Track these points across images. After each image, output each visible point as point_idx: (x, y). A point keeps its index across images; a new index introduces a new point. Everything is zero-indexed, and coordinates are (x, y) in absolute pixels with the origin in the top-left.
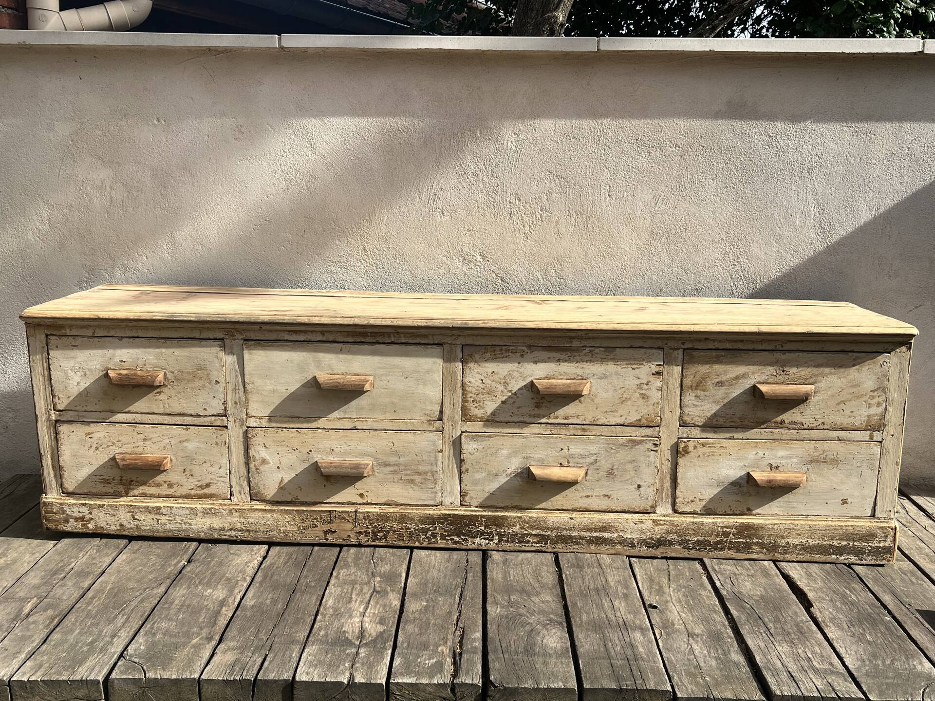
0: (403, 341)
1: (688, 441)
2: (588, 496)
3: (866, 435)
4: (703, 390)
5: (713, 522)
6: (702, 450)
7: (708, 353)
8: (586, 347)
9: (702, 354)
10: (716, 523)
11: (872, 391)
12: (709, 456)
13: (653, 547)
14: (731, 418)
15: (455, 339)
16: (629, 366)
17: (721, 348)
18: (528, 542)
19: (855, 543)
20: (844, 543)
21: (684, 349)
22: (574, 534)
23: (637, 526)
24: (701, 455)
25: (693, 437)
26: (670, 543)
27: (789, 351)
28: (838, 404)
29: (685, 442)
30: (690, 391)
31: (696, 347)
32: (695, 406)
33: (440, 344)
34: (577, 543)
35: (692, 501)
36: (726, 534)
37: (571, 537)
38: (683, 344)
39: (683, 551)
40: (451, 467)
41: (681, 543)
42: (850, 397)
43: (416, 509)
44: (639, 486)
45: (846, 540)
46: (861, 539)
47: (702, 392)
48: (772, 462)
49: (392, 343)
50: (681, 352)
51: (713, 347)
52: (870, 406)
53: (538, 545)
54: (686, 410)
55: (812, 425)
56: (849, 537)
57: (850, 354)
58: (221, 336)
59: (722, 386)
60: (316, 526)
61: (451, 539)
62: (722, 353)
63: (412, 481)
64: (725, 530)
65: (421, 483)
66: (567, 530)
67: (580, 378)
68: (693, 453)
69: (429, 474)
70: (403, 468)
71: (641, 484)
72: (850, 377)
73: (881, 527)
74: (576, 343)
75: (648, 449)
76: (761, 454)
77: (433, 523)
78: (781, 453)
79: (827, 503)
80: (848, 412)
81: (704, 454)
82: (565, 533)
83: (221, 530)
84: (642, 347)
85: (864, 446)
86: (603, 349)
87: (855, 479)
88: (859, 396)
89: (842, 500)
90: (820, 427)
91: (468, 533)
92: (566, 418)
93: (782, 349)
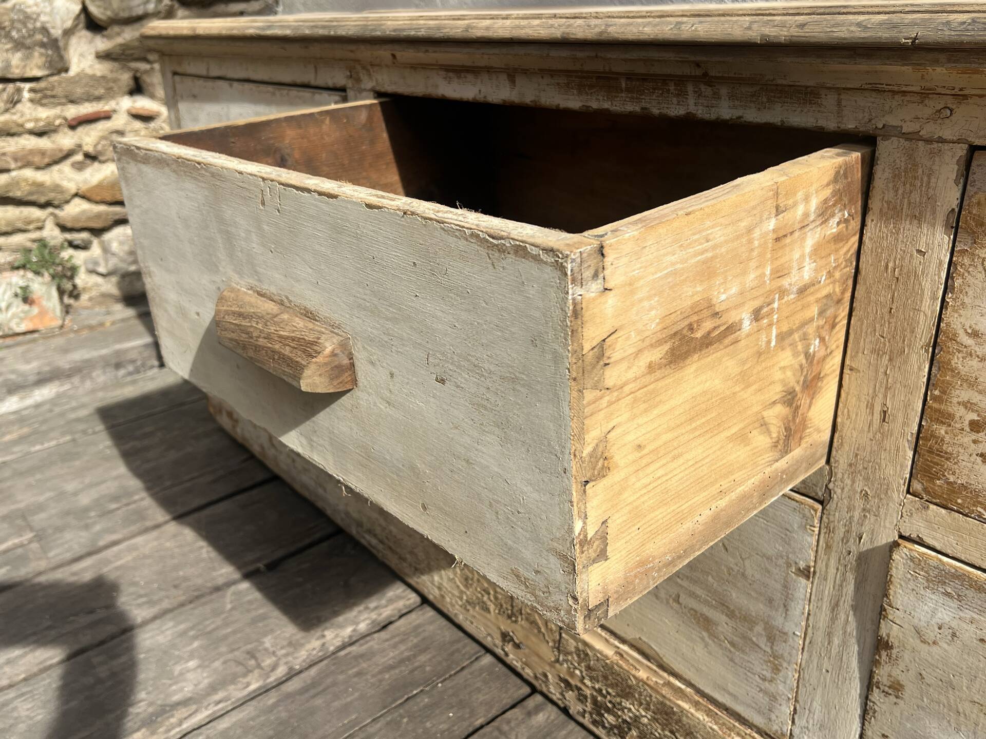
15: (937, 116)
40: (836, 641)
43: (709, 713)
60: (488, 610)
63: (706, 623)
65: (732, 644)
69: (759, 628)
83: (360, 524)
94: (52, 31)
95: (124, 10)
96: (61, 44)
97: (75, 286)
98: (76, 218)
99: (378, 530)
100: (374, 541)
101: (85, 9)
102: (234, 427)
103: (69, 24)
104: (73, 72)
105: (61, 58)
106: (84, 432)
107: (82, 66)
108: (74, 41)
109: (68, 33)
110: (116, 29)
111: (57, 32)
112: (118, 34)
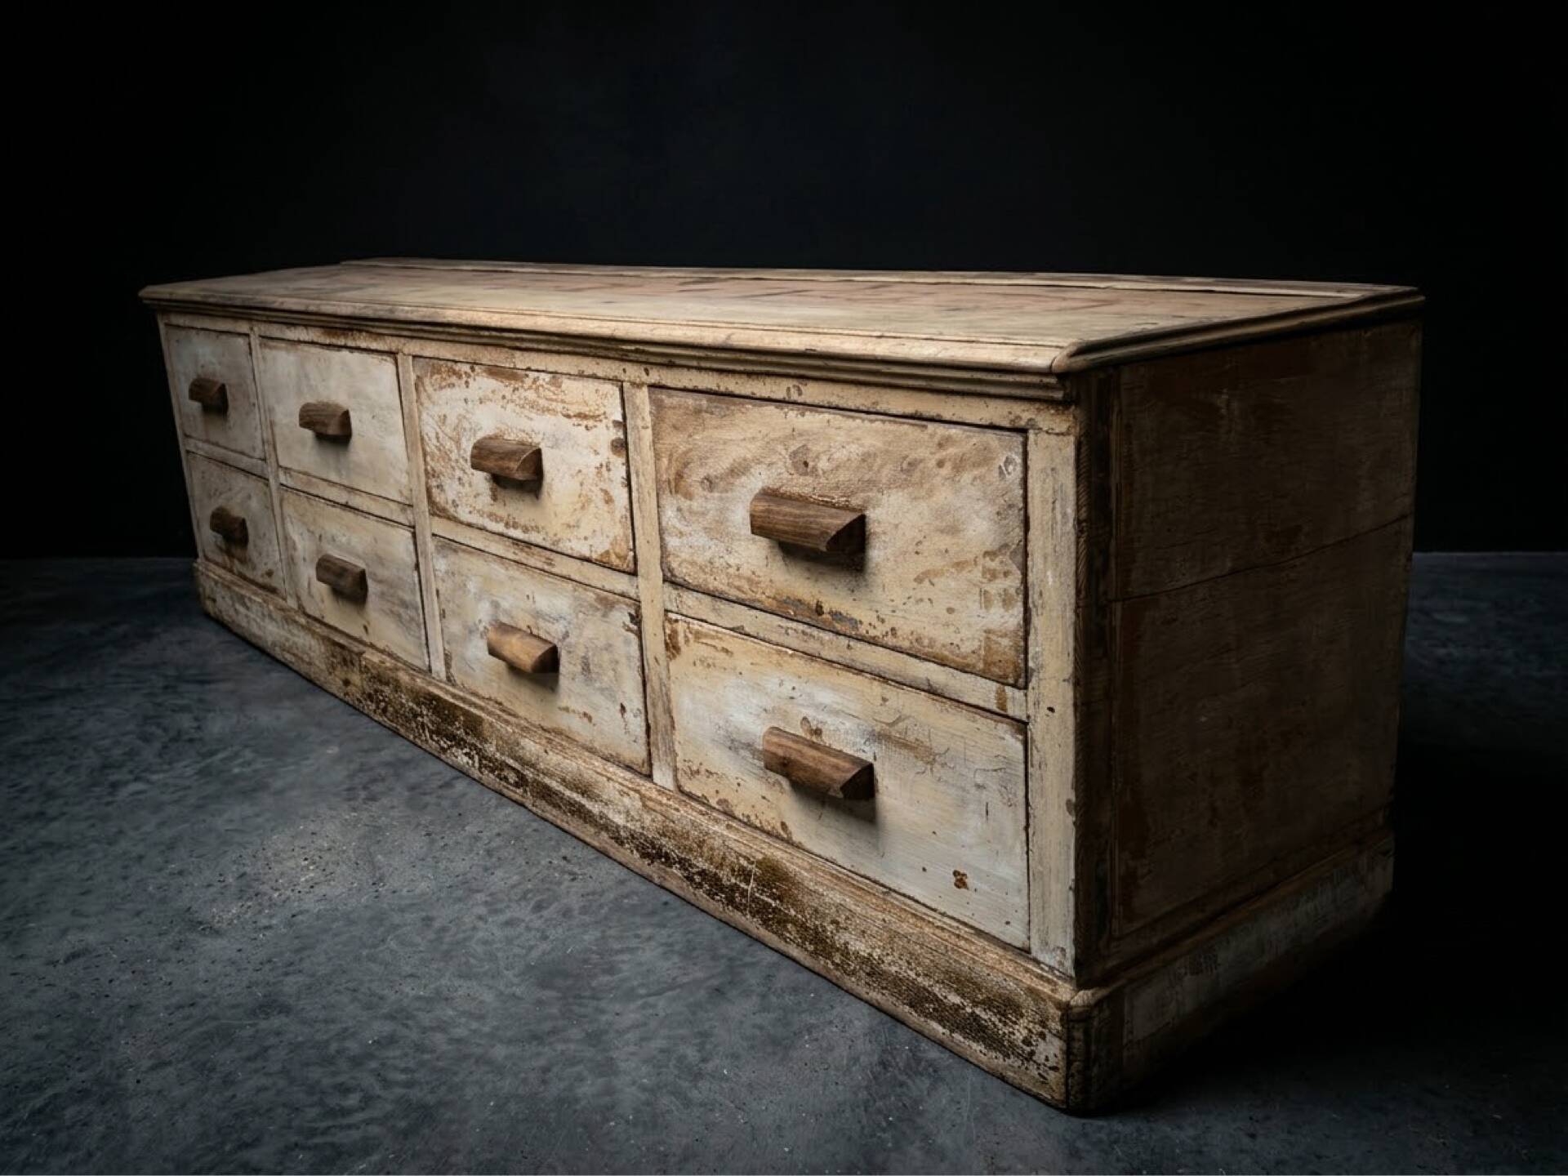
0: (364, 346)
1: (677, 621)
2: (567, 710)
3: (983, 691)
4: (687, 496)
5: (723, 838)
6: (698, 649)
7: (683, 400)
8: (529, 369)
9: (675, 400)
10: (728, 840)
11: (986, 554)
12: (709, 666)
13: (646, 856)
14: (736, 577)
16: (584, 421)
17: (702, 387)
18: (507, 780)
19: (978, 1011)
20: (955, 999)
21: (652, 386)
23: (623, 799)
24: (698, 663)
25: (684, 612)
27: (814, 407)
28: (918, 580)
29: (671, 622)
30: (669, 494)
31: (665, 383)
32: (682, 534)
33: (392, 354)
35: (698, 772)
36: (746, 876)
37: (550, 791)
38: (648, 372)
39: (687, 885)
41: (684, 865)
42: (938, 563)
43: (409, 674)
44: (623, 708)
45: (958, 993)
46: (988, 1004)
47: (685, 501)
48: (809, 713)
49: (356, 348)
50: (645, 389)
51: (690, 386)
52: (987, 601)
53: (517, 791)
54: (673, 542)
55: (872, 633)
56: (965, 985)
57: (928, 426)
58: (247, 330)
59: (711, 490)
60: (336, 669)
61: (439, 742)
62: (704, 401)
63: (400, 618)
64: (743, 862)
66: (544, 773)
67: (530, 441)
68: (685, 654)
69: (412, 609)
70: (387, 590)
71: (625, 704)
72: (937, 500)
73: (1031, 991)
74: (521, 360)
75: (624, 624)
76: (788, 686)
77: (420, 703)
78: (825, 697)
79: (924, 870)
80: (940, 609)
81: (701, 660)
82: (542, 777)
84: (595, 377)
85: (984, 724)
86: (547, 377)
87: (975, 822)
88: (959, 565)
89: (956, 873)
90: (890, 640)
91: (452, 737)
92: (526, 530)
93: (800, 400)
102: (214, 607)
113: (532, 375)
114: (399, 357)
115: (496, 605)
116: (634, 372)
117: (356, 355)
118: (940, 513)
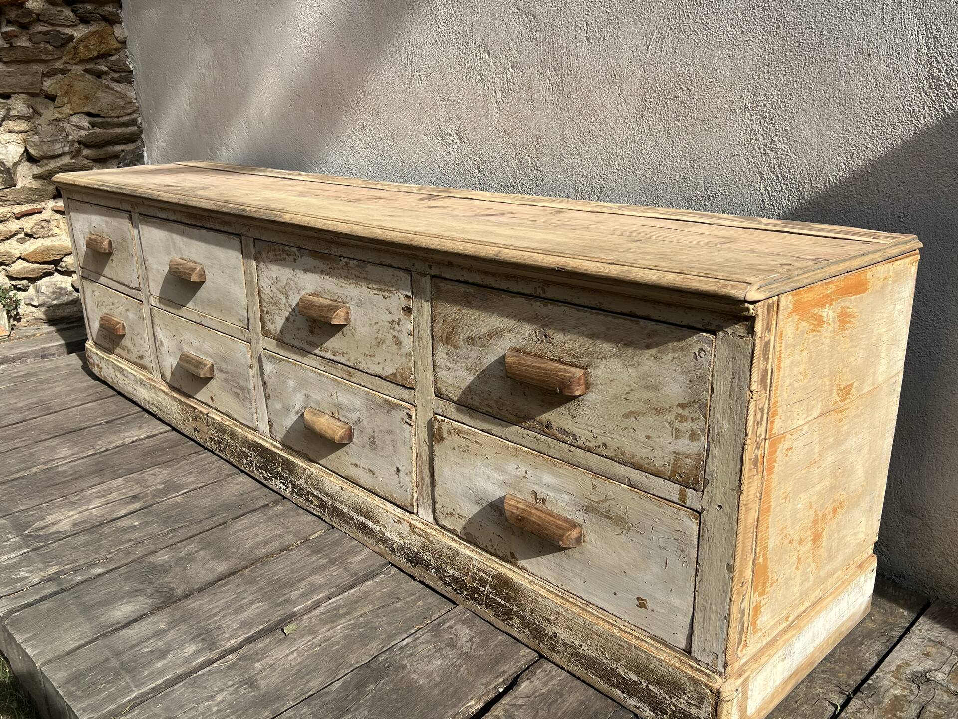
0: (218, 228)
1: (442, 421)
2: (356, 465)
3: (671, 490)
4: (455, 346)
5: (469, 556)
6: (457, 440)
7: (455, 287)
8: (341, 256)
9: (449, 287)
10: (472, 558)
11: (679, 405)
12: (464, 451)
13: (411, 562)
14: (487, 399)
15: (248, 231)
16: (380, 293)
17: (470, 281)
18: (312, 503)
19: (650, 686)
20: (634, 677)
21: (433, 277)
22: (345, 510)
23: (395, 524)
24: (456, 448)
25: (448, 416)
26: (427, 566)
27: (554, 301)
28: (625, 416)
29: (438, 421)
30: (441, 344)
31: (443, 275)
32: (449, 369)
33: (239, 235)
34: (348, 524)
35: (451, 514)
36: (484, 583)
37: (343, 513)
38: (430, 267)
39: (440, 583)
40: (260, 388)
41: (439, 570)
42: (643, 407)
43: (242, 429)
44: (398, 470)
45: (637, 674)
46: (659, 683)
47: (453, 349)
48: (537, 488)
49: (211, 229)
50: (428, 277)
51: (462, 279)
52: (677, 435)
53: (319, 510)
54: (441, 373)
55: (587, 444)
56: (642, 670)
57: (642, 321)
58: (130, 209)
59: (473, 344)
60: (189, 421)
61: (263, 474)
62: (471, 290)
63: (238, 396)
64: (481, 574)
65: (243, 400)
66: (339, 502)
67: (341, 300)
68: (447, 442)
69: (247, 391)
70: (230, 378)
71: (400, 468)
72: (643, 369)
73: (692, 679)
74: (335, 251)
75: (403, 419)
76: (522, 470)
77: (249, 448)
78: (548, 478)
79: (615, 594)
80: (641, 436)
81: (459, 447)
82: (337, 505)
83: (149, 402)
84: (390, 266)
85: (669, 510)
86: (356, 262)
87: (655, 568)
88: (658, 411)
89: (638, 599)
90: (601, 450)
91: (271, 472)
92: (334, 354)
93: (542, 295)
94: (7, 164)
95: (50, 151)
96: (12, 171)
97: (18, 313)
98: (19, 272)
99: (155, 403)
100: (154, 408)
101: (26, 150)
102: (100, 372)
103: (17, 159)
104: (18, 187)
105: (12, 179)
106: (21, 382)
107: (25, 183)
108: (20, 168)
109: (16, 164)
110: (46, 162)
111: (9, 165)
112: (47, 165)
113: (345, 260)
114: (243, 238)
115: (307, 396)
116: (419, 266)
117: (211, 233)
118: (645, 376)
